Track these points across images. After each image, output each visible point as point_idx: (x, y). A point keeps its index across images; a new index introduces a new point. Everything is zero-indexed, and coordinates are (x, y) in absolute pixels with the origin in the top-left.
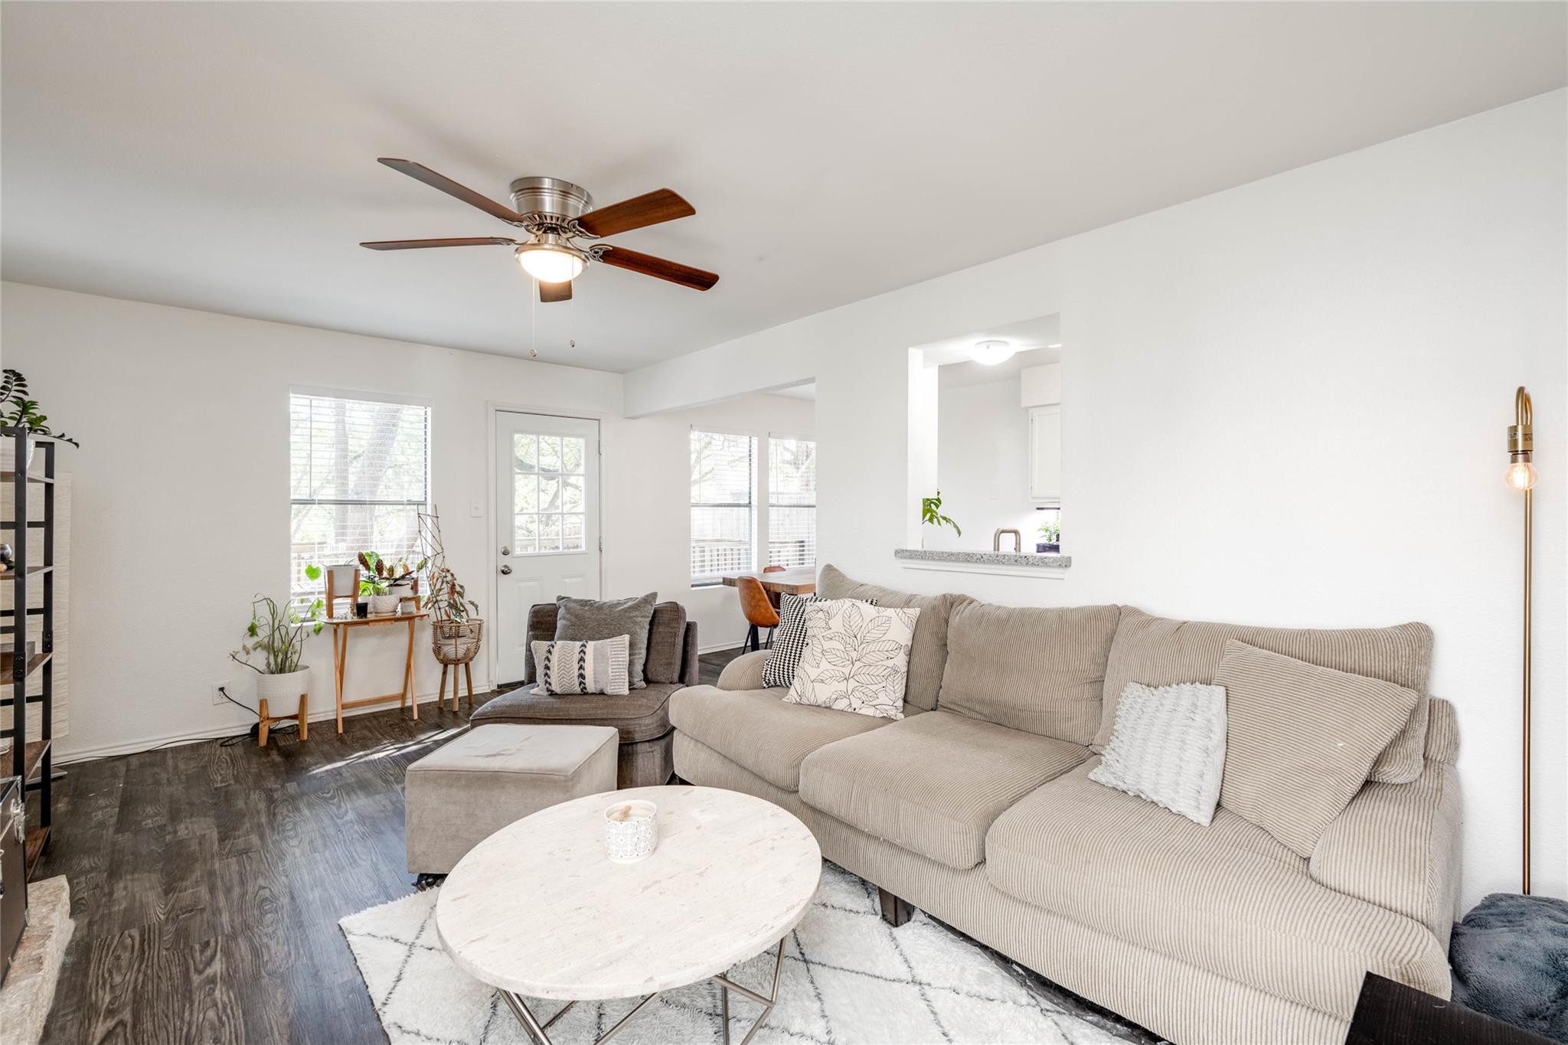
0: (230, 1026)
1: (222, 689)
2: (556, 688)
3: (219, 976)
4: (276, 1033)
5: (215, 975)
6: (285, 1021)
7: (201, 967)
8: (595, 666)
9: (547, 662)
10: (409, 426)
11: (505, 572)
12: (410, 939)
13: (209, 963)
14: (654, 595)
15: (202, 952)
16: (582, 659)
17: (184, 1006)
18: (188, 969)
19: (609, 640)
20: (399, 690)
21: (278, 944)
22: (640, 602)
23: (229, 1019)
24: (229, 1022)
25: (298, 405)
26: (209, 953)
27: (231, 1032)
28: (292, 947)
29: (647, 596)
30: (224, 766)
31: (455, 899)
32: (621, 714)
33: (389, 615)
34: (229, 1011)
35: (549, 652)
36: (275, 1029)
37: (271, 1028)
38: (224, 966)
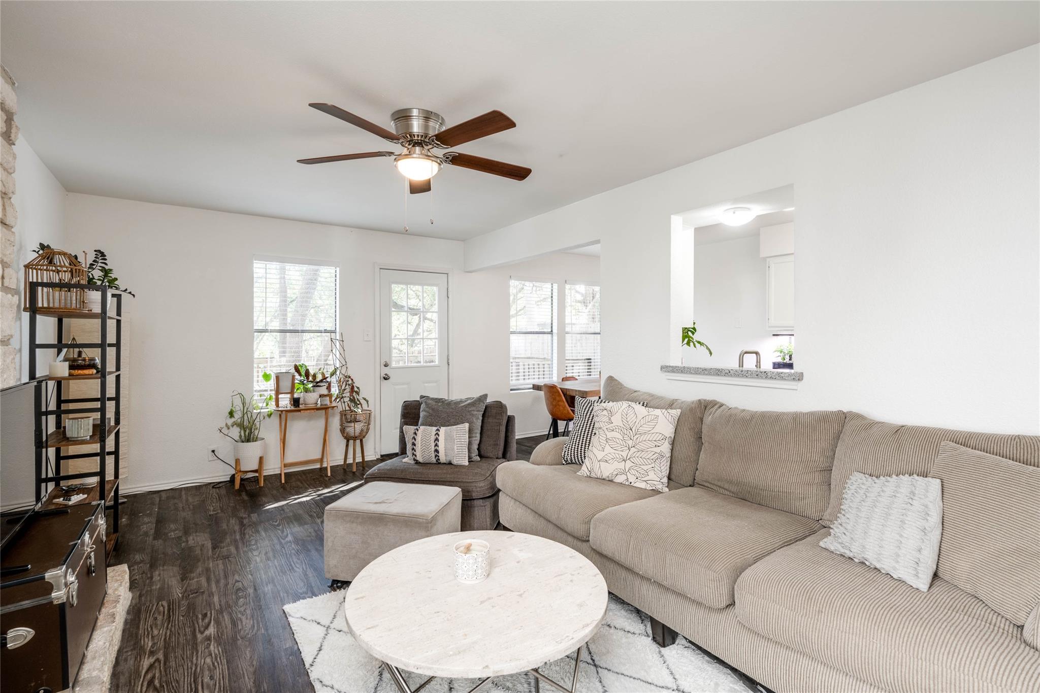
0: (219, 669)
1: (213, 451)
2: (420, 458)
3: (213, 636)
4: (246, 677)
5: (211, 634)
6: (251, 670)
7: (202, 629)
8: (445, 445)
9: (414, 441)
10: (324, 280)
11: (386, 378)
12: (327, 623)
13: (207, 627)
14: (485, 396)
15: (203, 620)
16: (437, 440)
17: (193, 653)
18: (195, 630)
19: (455, 427)
20: (319, 456)
21: (247, 619)
22: (475, 400)
23: (218, 665)
24: (219, 667)
25: (259, 267)
26: (207, 621)
27: (220, 674)
28: (255, 621)
29: (480, 396)
30: (215, 500)
31: (356, 599)
32: (463, 478)
33: (313, 406)
34: (218, 659)
35: (415, 433)
36: (246, 675)
37: (243, 673)
38: (215, 630)
